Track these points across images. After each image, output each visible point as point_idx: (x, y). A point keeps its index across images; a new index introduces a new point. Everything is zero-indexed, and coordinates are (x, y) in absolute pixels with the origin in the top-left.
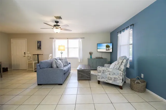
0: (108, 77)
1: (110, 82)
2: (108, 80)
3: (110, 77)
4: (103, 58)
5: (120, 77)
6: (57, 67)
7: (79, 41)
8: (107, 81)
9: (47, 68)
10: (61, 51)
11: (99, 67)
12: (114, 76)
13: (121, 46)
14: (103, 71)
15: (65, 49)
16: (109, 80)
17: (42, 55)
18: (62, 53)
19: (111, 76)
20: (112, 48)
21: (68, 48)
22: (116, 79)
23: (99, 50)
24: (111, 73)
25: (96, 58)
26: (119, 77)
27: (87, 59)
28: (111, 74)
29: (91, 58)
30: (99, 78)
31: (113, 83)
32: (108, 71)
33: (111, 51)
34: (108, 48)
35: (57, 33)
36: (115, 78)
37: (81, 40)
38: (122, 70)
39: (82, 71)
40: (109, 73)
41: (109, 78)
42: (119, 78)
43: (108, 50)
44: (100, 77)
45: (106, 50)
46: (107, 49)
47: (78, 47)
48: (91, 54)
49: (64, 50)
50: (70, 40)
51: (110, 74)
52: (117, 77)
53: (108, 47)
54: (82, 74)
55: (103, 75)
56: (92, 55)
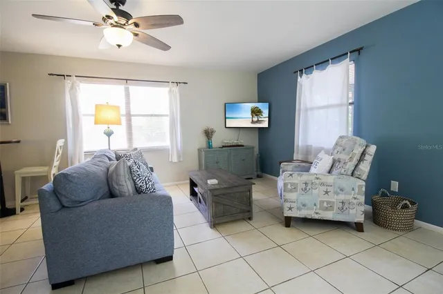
0: (322, 202)
1: (329, 215)
2: (320, 212)
3: (328, 202)
4: (243, 146)
5: (359, 197)
6: (138, 191)
7: (170, 91)
8: (317, 213)
9: (93, 199)
10: (105, 127)
11: (291, 175)
12: (342, 197)
13: (306, 110)
14: (304, 186)
15: (122, 117)
16: (326, 209)
17: (18, 142)
18: (109, 134)
19: (333, 198)
20: (269, 117)
21: (129, 116)
22: (346, 206)
23: (230, 123)
24: (329, 189)
25: (223, 147)
26: (355, 198)
27: (197, 152)
28: (332, 191)
29: (210, 146)
30: (290, 209)
31: (337, 217)
32: (322, 184)
33: (265, 125)
34: (257, 115)
35: (119, 46)
36: (343, 203)
37: (176, 89)
38: (365, 177)
39: (224, 194)
40: (324, 188)
41: (325, 205)
42: (355, 201)
43: (258, 121)
44: (293, 205)
45: (253, 122)
46: (255, 119)
47: (168, 113)
48: (208, 134)
49: (119, 123)
50: (134, 89)
51: (327, 192)
52: (350, 197)
53: (256, 112)
54: (224, 205)
55: (306, 198)
56: (212, 139)
